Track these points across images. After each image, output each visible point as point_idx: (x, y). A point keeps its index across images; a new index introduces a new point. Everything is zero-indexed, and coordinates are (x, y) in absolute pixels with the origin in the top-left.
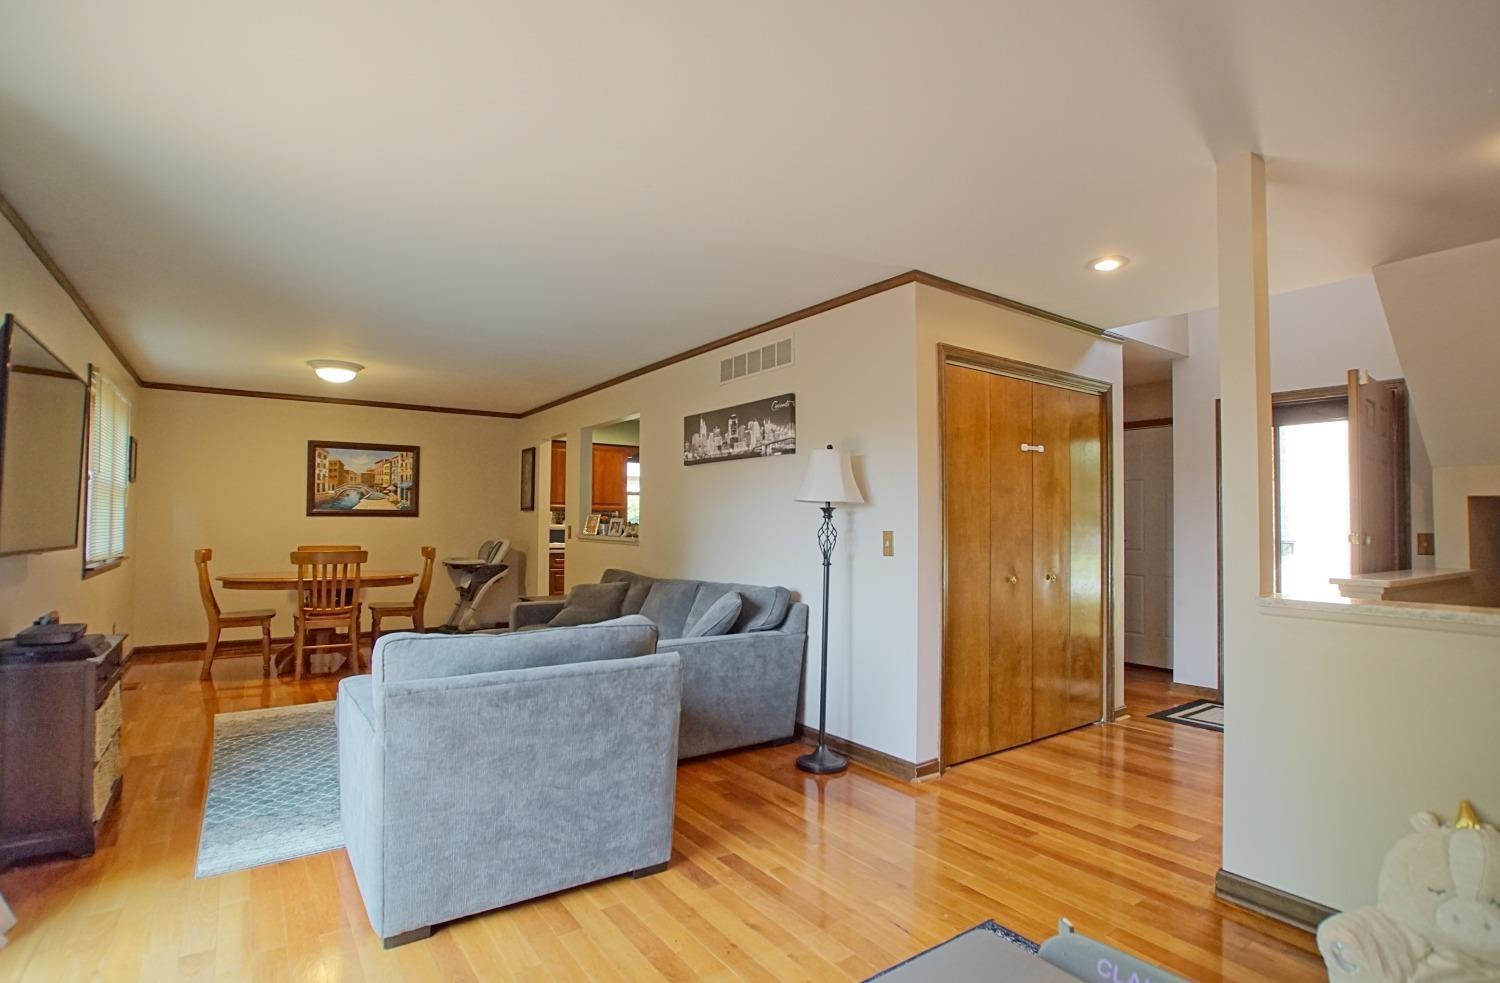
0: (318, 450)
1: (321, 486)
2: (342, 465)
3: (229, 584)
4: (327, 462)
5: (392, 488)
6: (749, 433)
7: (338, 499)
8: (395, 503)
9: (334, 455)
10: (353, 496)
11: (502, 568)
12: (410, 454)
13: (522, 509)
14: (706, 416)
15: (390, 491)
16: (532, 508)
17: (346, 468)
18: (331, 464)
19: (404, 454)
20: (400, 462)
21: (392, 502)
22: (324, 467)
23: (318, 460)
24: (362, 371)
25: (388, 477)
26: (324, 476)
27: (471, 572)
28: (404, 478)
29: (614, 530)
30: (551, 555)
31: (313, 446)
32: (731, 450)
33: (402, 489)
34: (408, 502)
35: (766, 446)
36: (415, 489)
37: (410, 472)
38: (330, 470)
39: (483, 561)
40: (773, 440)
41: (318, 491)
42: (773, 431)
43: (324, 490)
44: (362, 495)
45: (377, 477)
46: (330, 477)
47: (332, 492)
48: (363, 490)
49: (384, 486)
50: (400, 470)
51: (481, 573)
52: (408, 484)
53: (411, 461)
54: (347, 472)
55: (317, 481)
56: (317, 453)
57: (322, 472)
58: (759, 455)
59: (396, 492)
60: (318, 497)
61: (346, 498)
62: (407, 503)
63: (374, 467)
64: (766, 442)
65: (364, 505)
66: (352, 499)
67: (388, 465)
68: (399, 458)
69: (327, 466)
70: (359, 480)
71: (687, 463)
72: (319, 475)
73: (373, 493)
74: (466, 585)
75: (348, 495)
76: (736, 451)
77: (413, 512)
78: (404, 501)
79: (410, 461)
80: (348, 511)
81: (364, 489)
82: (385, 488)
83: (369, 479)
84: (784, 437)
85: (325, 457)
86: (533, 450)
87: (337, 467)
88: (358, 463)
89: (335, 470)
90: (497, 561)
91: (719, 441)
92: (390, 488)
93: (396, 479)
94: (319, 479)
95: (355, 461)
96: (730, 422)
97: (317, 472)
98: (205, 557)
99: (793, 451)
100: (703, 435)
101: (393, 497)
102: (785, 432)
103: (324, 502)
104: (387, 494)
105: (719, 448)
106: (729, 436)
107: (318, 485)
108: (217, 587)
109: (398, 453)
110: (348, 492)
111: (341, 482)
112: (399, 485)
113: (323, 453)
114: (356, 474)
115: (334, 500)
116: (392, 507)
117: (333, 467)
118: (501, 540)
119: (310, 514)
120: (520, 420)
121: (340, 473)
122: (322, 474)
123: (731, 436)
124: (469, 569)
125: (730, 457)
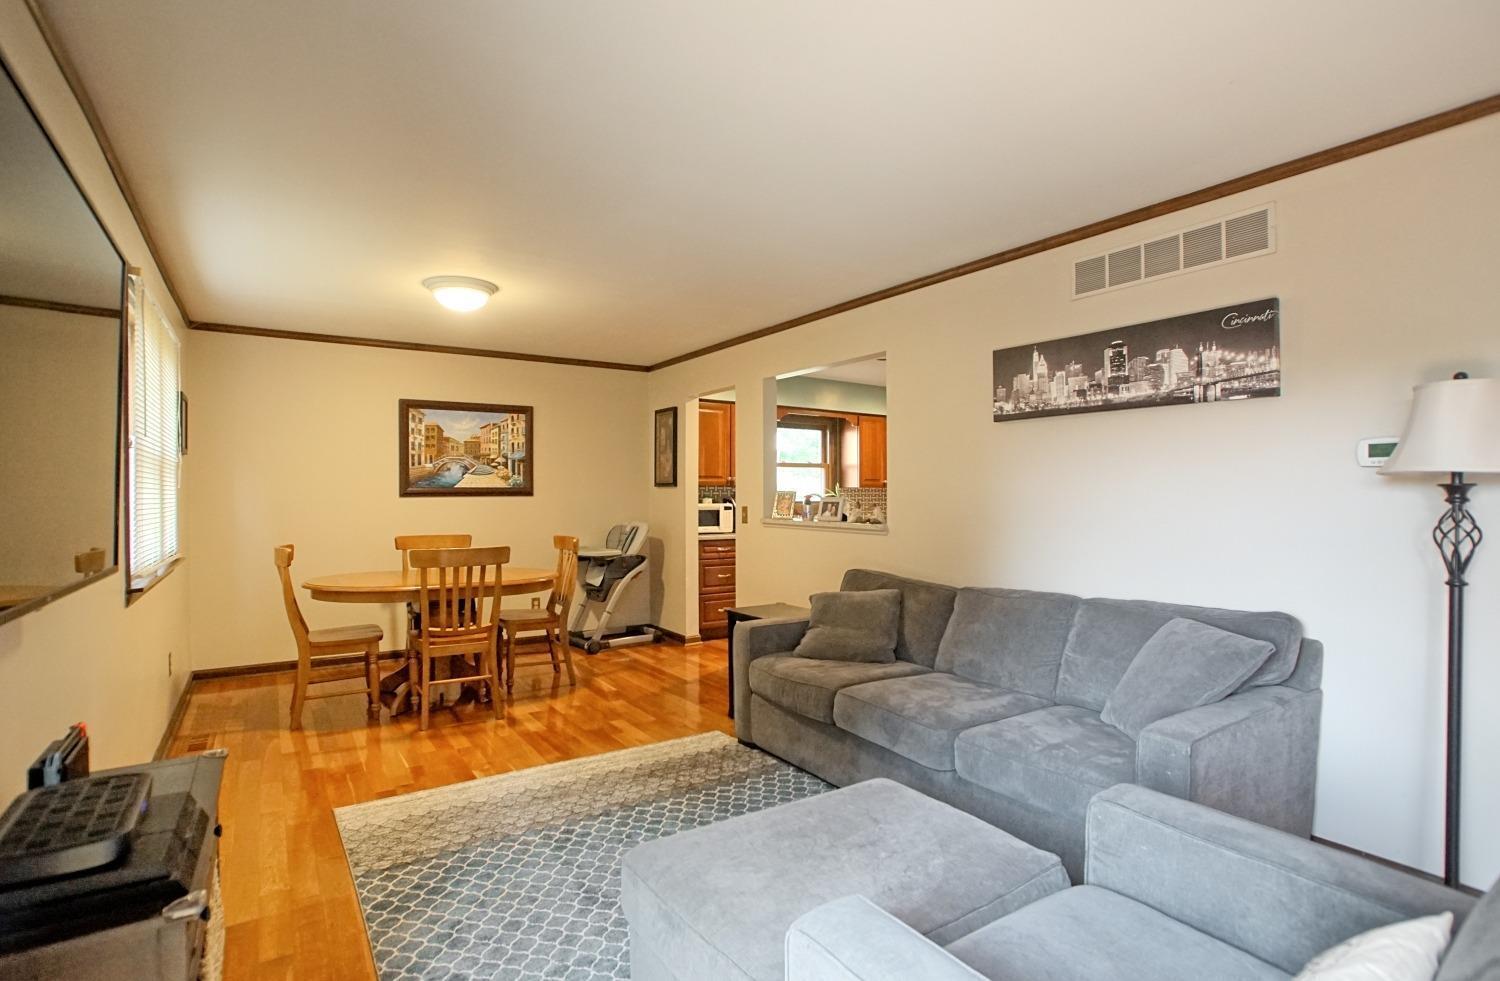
0: (412, 412)
1: (416, 458)
2: (440, 430)
3: (320, 594)
4: (422, 427)
5: (501, 460)
6: (1159, 369)
7: (437, 474)
8: (506, 478)
9: (432, 417)
10: (455, 470)
11: (640, 559)
12: (523, 417)
13: (658, 484)
14: (1044, 347)
15: (499, 463)
16: (675, 483)
17: (445, 435)
18: (427, 429)
19: (515, 416)
20: (510, 426)
21: (502, 478)
22: (420, 434)
23: (412, 425)
24: (497, 296)
25: (497, 446)
26: (420, 444)
27: (602, 565)
28: (516, 446)
29: (827, 513)
30: (700, 541)
31: (406, 407)
32: (1110, 396)
33: (514, 462)
34: (521, 478)
35: (1206, 387)
36: (528, 461)
37: (522, 439)
38: (427, 438)
39: (618, 552)
40: (1225, 376)
41: (413, 464)
42: (1222, 361)
43: (420, 463)
44: (466, 469)
45: (483, 446)
46: (427, 446)
47: (429, 466)
48: (466, 463)
49: (492, 457)
50: (510, 437)
51: (617, 567)
52: (520, 454)
53: (523, 424)
54: (447, 440)
55: (411, 452)
56: (410, 416)
57: (417, 439)
58: (1188, 400)
59: (506, 465)
60: (414, 471)
61: (447, 473)
62: (519, 479)
63: (479, 433)
64: (1205, 379)
65: (469, 481)
66: (453, 475)
67: (497, 430)
68: (509, 421)
69: (423, 432)
70: (462, 450)
71: (998, 419)
72: (413, 444)
73: (479, 466)
74: (597, 581)
75: (449, 469)
76: (1125, 394)
77: (526, 490)
78: (516, 476)
79: (521, 425)
80: (450, 490)
81: (468, 461)
82: (493, 460)
83: (473, 448)
84: (1258, 370)
85: (421, 421)
86: (675, 410)
87: (435, 434)
88: (460, 428)
89: (433, 437)
90: (633, 550)
91: (1075, 383)
92: (499, 460)
93: (506, 448)
94: (413, 449)
95: (457, 426)
96: (1109, 353)
97: (411, 439)
98: (285, 558)
99: (1274, 392)
100: (1040, 376)
101: (502, 471)
102: (1250, 361)
103: (420, 478)
104: (495, 467)
105: (1081, 393)
106: (1106, 373)
107: (413, 456)
108: (304, 599)
109: (508, 416)
110: (449, 466)
111: (440, 452)
112: (509, 456)
113: (418, 416)
114: (458, 443)
115: (432, 476)
116: (501, 484)
117: (431, 434)
118: (635, 524)
119: (404, 494)
120: (650, 374)
121: (438, 440)
122: (417, 444)
123: (1109, 375)
124: (601, 562)
125: (1108, 407)
